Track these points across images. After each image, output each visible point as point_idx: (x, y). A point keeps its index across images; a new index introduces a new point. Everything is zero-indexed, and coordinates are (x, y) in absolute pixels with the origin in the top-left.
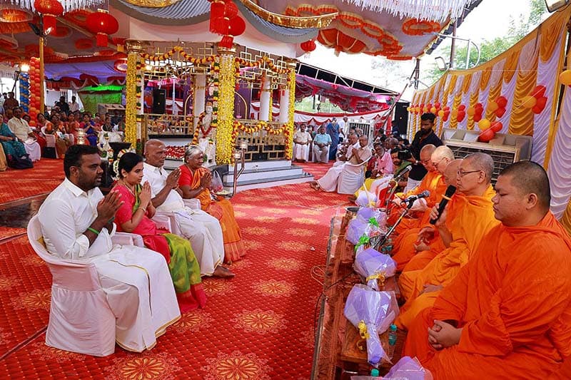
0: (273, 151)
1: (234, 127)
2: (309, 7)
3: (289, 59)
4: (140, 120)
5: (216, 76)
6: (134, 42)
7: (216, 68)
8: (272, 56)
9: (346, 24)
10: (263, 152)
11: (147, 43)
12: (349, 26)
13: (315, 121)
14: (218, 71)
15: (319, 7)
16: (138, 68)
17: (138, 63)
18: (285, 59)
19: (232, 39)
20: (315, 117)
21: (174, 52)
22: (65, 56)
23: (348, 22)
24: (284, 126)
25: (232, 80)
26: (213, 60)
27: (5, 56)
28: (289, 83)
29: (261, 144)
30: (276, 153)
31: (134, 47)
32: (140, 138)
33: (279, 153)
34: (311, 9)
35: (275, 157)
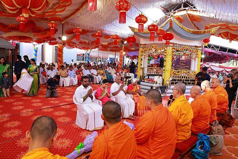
0: (189, 82)
1: (171, 72)
2: (214, 24)
3: (198, 47)
4: (142, 69)
5: (165, 54)
6: (141, 45)
7: (165, 52)
8: (189, 46)
9: (231, 30)
10: (184, 82)
11: (145, 44)
12: (233, 30)
13: (225, 70)
14: (166, 53)
15: (218, 24)
16: (142, 53)
17: (142, 51)
18: (196, 46)
19: (169, 41)
20: (225, 69)
21: (152, 47)
22: (134, 49)
23: (233, 29)
24: (195, 72)
25: (171, 55)
26: (164, 49)
27: (117, 50)
28: (197, 56)
29: (183, 79)
30: (190, 83)
31: (141, 46)
32: (141, 75)
33: (192, 83)
34: (215, 25)
35: (190, 84)
